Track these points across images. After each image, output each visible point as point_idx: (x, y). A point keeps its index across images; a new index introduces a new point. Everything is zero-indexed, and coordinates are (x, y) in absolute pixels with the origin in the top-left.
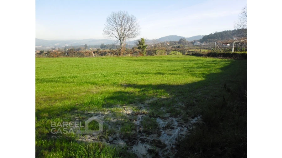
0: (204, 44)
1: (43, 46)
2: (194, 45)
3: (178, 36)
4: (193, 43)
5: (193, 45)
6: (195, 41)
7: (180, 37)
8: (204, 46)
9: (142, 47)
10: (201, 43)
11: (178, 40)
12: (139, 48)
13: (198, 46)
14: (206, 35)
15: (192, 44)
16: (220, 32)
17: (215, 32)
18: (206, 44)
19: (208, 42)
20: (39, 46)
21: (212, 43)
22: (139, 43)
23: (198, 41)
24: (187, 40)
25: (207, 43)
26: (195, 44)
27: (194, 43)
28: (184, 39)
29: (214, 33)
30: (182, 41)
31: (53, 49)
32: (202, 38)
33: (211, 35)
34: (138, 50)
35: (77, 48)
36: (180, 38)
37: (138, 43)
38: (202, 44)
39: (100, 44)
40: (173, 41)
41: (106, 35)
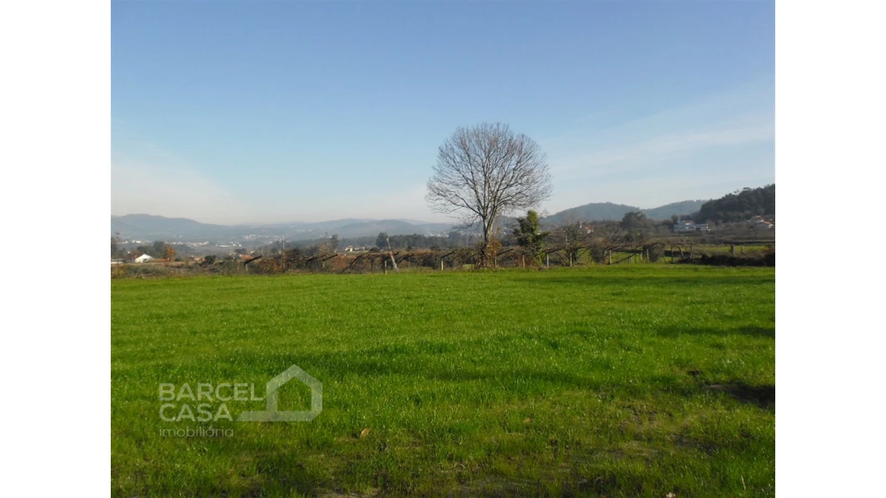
0: (706, 227)
1: (212, 243)
2: (676, 230)
3: (615, 206)
4: (671, 225)
5: (673, 231)
6: (675, 219)
7: (623, 207)
8: (711, 233)
9: (530, 239)
10: (698, 226)
11: (619, 218)
12: (522, 242)
13: (689, 233)
14: (711, 200)
15: (669, 228)
16: (759, 189)
17: (741, 190)
18: (714, 228)
19: (720, 221)
20: (200, 244)
21: (735, 223)
22: (522, 226)
23: (688, 218)
24: (648, 217)
25: (717, 224)
26: (678, 228)
27: (675, 226)
28: (639, 215)
29: (737, 194)
30: (632, 219)
31: (238, 251)
32: (698, 209)
33: (729, 198)
34: (518, 247)
35: (308, 247)
36: (628, 211)
37: (519, 228)
38: (702, 229)
39: (376, 235)
40: (604, 222)
41: (438, 202)
